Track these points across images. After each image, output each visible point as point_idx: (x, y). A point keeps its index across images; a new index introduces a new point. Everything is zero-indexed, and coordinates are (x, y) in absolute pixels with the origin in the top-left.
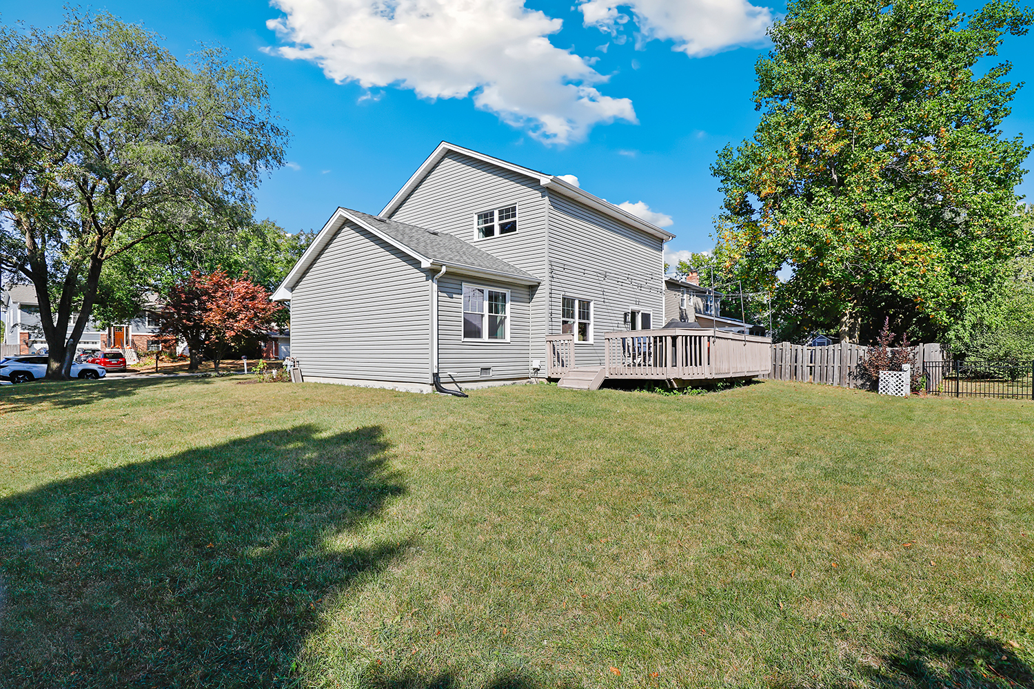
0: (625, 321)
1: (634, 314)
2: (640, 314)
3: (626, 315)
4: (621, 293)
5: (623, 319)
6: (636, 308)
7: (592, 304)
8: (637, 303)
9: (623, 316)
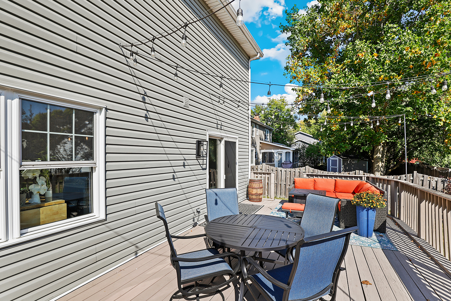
0: (198, 155)
1: (213, 142)
2: (223, 142)
3: (199, 143)
4: (191, 108)
5: (194, 152)
6: (216, 133)
7: (99, 119)
8: (219, 127)
9: (194, 146)
